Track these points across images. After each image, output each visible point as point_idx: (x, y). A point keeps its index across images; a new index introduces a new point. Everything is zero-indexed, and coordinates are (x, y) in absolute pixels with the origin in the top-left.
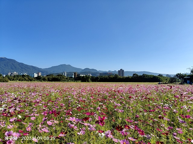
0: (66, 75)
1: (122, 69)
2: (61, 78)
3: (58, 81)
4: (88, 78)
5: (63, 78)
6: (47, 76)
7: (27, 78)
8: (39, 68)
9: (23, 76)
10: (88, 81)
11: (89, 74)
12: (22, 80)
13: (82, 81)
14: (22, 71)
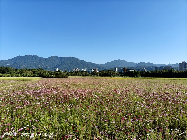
0: (117, 71)
1: (184, 62)
2: (111, 73)
3: (108, 76)
4: (137, 73)
5: (113, 73)
6: (100, 71)
7: (84, 74)
8: (97, 64)
9: (82, 72)
10: (137, 77)
11: (143, 69)
12: (81, 76)
13: (130, 77)
14: (84, 67)
